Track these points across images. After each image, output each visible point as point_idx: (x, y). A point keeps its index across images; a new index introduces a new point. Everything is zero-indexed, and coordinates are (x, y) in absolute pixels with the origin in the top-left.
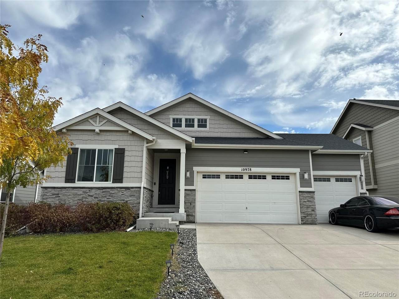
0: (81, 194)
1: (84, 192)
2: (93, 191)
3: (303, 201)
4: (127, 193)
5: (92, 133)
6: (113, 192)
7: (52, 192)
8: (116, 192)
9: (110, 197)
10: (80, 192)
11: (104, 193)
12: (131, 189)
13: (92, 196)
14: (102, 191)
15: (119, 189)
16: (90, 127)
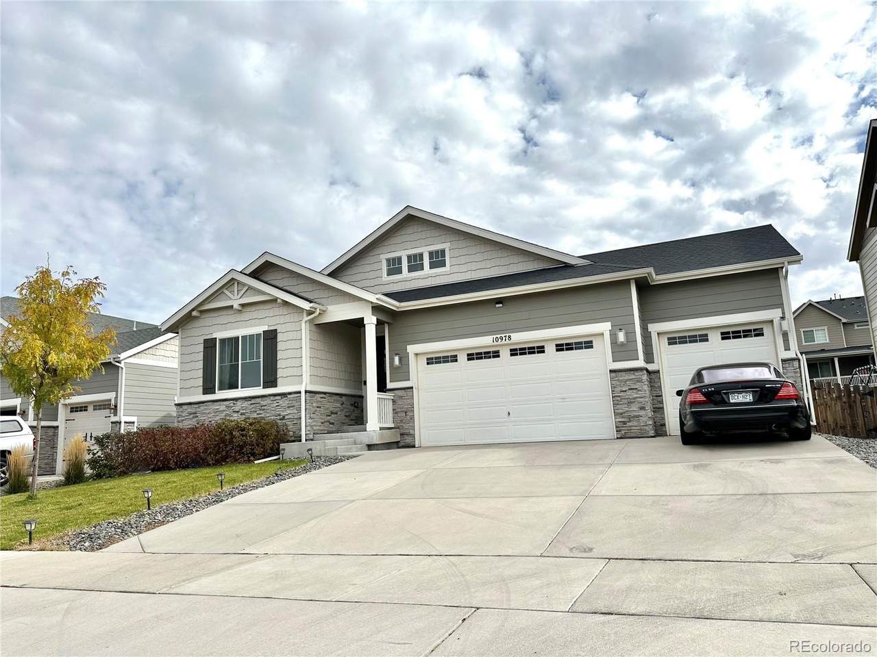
0: (224, 411)
1: (228, 407)
2: (239, 403)
3: (618, 389)
4: (284, 402)
5: (230, 312)
6: (263, 403)
7: (189, 410)
8: (270, 402)
9: (261, 412)
10: (222, 407)
11: (253, 406)
12: (288, 396)
13: (238, 412)
14: (250, 402)
15: (272, 398)
16: (227, 302)
